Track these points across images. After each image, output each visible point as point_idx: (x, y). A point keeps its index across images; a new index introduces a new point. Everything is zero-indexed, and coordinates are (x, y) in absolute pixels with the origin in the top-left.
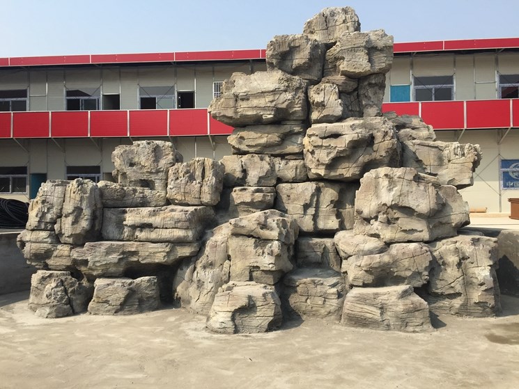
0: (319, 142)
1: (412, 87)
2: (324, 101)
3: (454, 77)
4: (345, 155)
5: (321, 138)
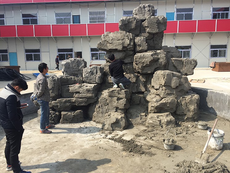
1: (175, 13)
2: (141, 44)
3: (193, 9)
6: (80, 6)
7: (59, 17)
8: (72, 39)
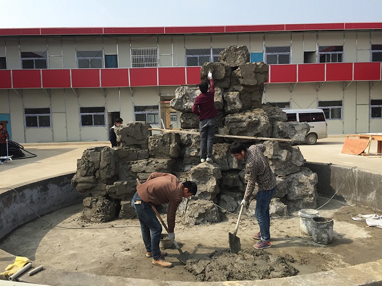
1: (264, 54)
3: (291, 47)
6: (117, 42)
7: (82, 58)
8: (105, 92)
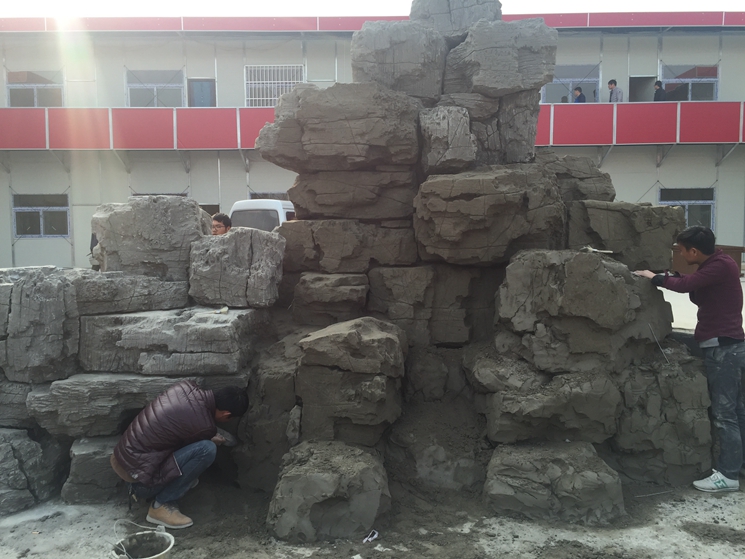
0: (441, 206)
2: (447, 137)
4: (482, 227)
5: (444, 199)
6: (215, 50)
7: (139, 86)
8: (187, 160)
